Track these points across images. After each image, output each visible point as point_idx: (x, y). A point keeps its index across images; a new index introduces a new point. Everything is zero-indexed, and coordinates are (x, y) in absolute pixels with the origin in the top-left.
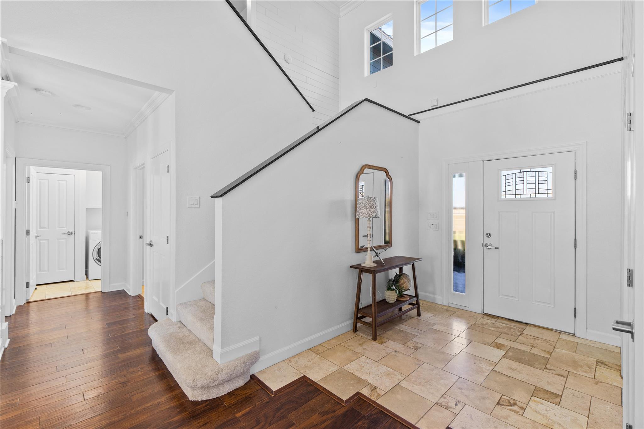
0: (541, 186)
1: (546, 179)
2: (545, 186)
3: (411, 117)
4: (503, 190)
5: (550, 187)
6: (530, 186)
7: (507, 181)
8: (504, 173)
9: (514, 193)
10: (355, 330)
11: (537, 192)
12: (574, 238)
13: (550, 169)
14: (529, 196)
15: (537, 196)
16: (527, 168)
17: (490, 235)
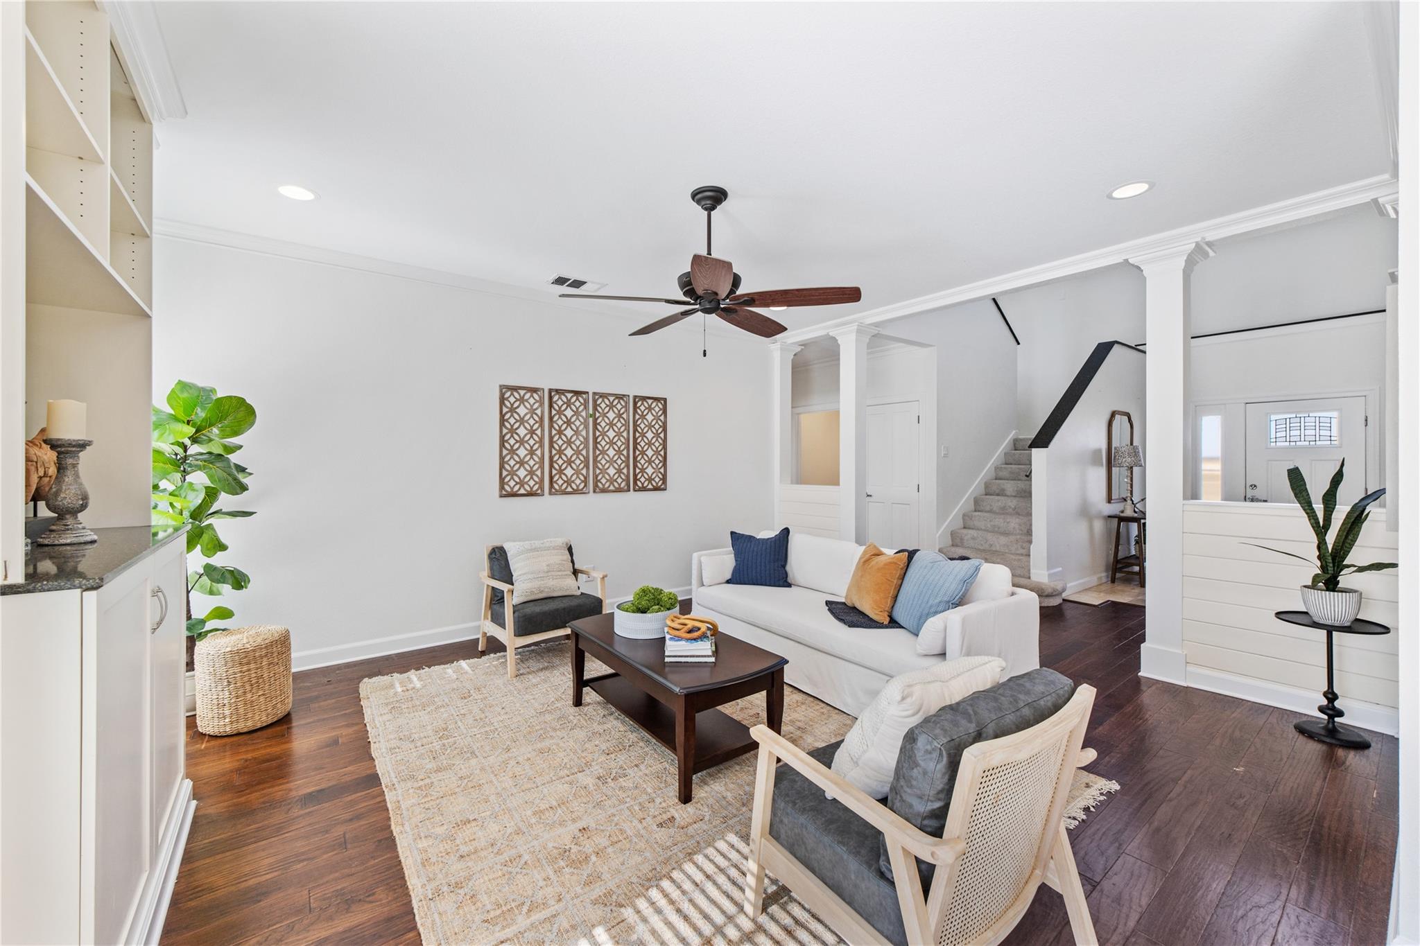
0: (1322, 433)
1: (1329, 425)
2: (1328, 433)
3: (1138, 347)
4: (1273, 436)
5: (1335, 432)
6: (1307, 432)
7: (1277, 427)
8: (1273, 417)
9: (1288, 440)
10: (1113, 581)
11: (1318, 439)
12: (1364, 487)
13: (1335, 414)
14: (1307, 443)
15: (1318, 443)
16: (1305, 412)
17: (1255, 486)
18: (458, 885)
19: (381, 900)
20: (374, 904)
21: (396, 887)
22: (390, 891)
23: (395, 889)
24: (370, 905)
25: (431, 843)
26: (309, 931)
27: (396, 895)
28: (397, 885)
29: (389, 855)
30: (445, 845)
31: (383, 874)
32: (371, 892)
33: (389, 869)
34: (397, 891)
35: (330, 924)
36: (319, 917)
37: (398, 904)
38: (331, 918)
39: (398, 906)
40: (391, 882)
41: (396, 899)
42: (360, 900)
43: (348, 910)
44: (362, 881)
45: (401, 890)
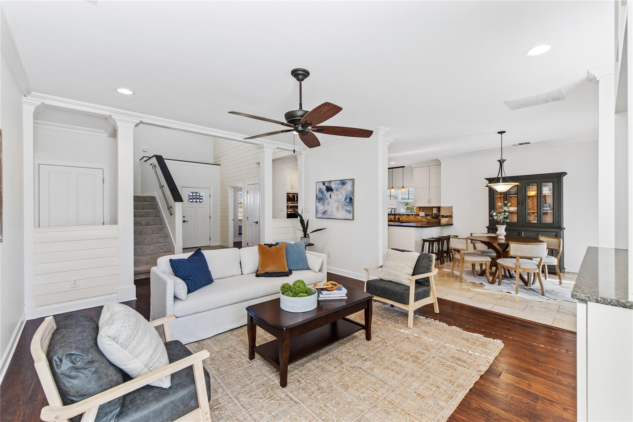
18: (450, 381)
19: (476, 403)
20: (479, 404)
21: (467, 402)
22: (471, 403)
23: (468, 402)
24: (481, 405)
25: (440, 401)
26: (508, 418)
27: (470, 400)
28: (466, 402)
29: (458, 415)
30: (436, 396)
31: (466, 410)
32: (477, 409)
33: (463, 411)
34: (468, 401)
35: (499, 413)
36: (501, 419)
37: (472, 397)
38: (497, 414)
39: (473, 397)
40: (467, 405)
41: (471, 399)
42: (483, 410)
43: (489, 412)
44: (476, 416)
45: (467, 400)
